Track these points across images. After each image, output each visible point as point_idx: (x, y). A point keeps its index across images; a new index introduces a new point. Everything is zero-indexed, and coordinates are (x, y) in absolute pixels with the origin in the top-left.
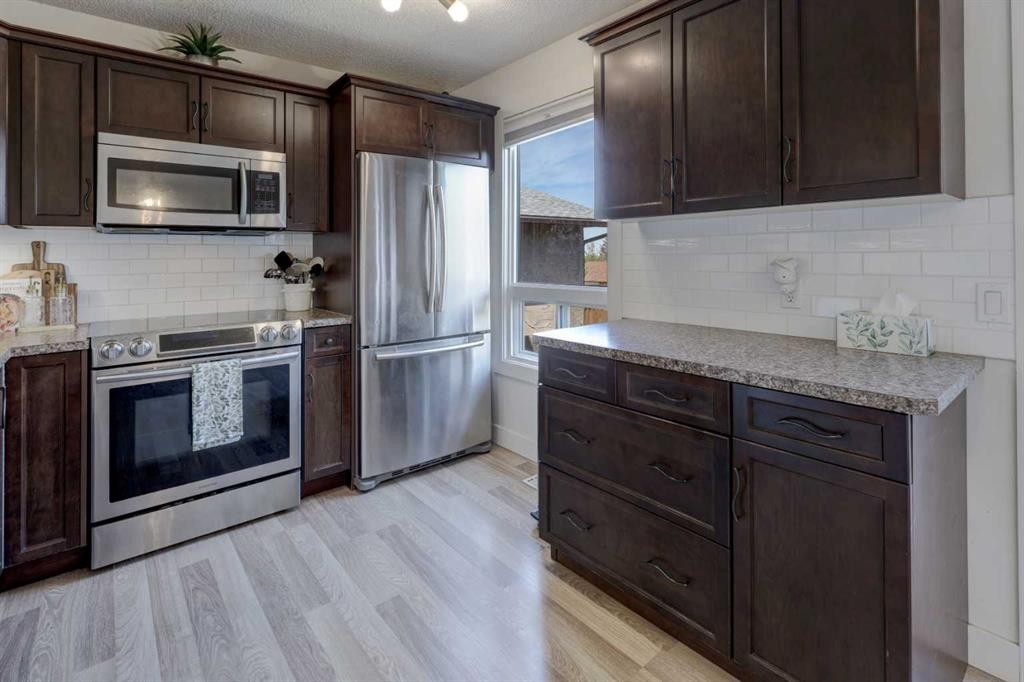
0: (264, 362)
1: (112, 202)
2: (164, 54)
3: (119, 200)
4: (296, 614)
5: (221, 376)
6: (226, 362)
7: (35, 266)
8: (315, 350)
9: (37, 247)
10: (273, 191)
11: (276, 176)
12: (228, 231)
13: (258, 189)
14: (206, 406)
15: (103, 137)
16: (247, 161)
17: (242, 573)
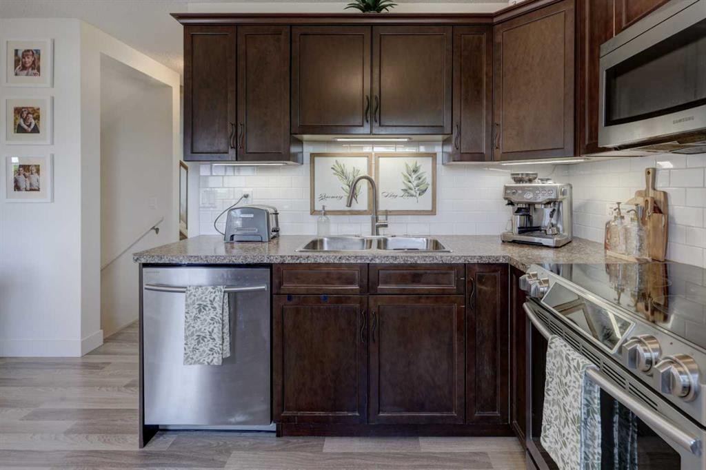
1: (609, 121)
7: (645, 194)
15: (604, 49)
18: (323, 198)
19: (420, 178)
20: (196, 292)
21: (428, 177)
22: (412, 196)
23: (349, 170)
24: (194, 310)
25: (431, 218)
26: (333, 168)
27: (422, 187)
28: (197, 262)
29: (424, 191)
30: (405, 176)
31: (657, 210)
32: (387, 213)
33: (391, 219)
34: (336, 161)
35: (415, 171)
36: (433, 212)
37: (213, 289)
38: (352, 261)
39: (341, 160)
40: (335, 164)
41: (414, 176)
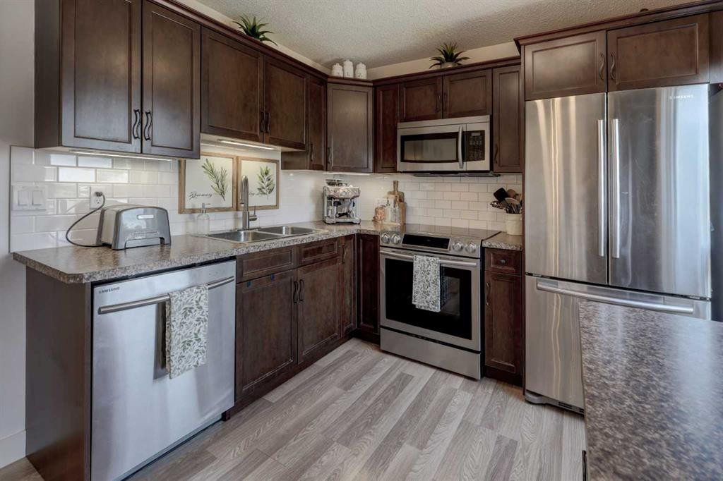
0: (454, 264)
1: (403, 160)
2: (432, 69)
3: (406, 158)
4: (403, 439)
5: (426, 266)
6: (429, 258)
7: (393, 193)
8: (492, 266)
9: (396, 183)
10: (481, 144)
11: (482, 133)
12: (459, 174)
13: (471, 144)
14: (419, 282)
15: (400, 125)
16: (464, 126)
17: (416, 395)
18: (193, 196)
19: (269, 180)
20: (182, 296)
21: (274, 178)
22: (265, 194)
23: (217, 169)
24: (180, 316)
25: (276, 211)
26: (203, 167)
27: (271, 187)
28: (170, 267)
29: (271, 190)
30: (260, 177)
31: (400, 201)
32: (255, 208)
33: (258, 213)
34: (207, 160)
35: (266, 174)
36: (276, 207)
37: (198, 288)
38: (292, 244)
39: (211, 159)
40: (205, 162)
41: (266, 178)
